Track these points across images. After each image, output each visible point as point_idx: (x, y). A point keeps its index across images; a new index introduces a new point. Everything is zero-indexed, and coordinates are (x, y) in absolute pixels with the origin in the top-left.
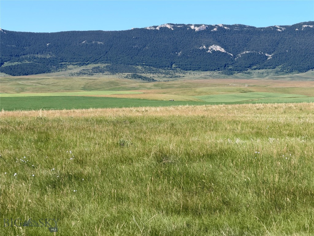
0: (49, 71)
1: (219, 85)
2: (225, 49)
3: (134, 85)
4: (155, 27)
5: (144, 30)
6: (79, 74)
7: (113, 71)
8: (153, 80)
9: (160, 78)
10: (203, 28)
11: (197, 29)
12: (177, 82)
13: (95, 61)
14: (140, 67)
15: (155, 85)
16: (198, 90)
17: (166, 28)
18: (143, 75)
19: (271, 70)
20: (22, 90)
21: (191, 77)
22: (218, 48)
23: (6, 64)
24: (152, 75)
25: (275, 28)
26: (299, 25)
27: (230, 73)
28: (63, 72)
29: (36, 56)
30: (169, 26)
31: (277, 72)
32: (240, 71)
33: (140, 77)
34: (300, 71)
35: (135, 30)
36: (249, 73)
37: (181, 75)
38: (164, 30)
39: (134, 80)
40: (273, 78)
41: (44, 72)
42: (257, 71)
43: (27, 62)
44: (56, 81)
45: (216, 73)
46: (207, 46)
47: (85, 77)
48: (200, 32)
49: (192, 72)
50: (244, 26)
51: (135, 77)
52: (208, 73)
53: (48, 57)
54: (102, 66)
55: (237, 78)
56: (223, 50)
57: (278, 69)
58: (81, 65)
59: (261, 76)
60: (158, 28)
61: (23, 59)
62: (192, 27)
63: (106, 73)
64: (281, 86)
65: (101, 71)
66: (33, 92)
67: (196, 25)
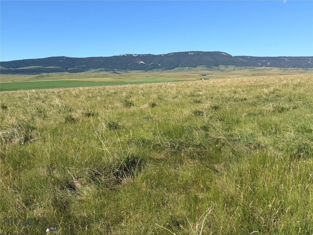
0: (84, 71)
1: (141, 75)
2: (145, 62)
3: (112, 75)
4: (121, 55)
5: (117, 56)
6: (94, 72)
7: (106, 71)
8: (120, 74)
9: (123, 73)
10: (137, 55)
11: (135, 56)
12: (127, 74)
13: (100, 67)
14: (116, 69)
15: (119, 75)
16: (132, 77)
17: (124, 55)
18: (117, 72)
19: (160, 69)
20: (71, 78)
21: (133, 72)
22: (142, 62)
23: (69, 69)
24: (120, 72)
25: (161, 55)
26: (169, 54)
27: (147, 71)
28: (89, 72)
29: (79, 66)
30: (125, 55)
31: (162, 70)
32: (150, 70)
33: (116, 73)
34: (170, 69)
35: (114, 56)
36: (153, 71)
37: (130, 72)
38: (123, 56)
39: (113, 74)
40: (161, 72)
41: (82, 72)
42: (156, 70)
43: (76, 68)
44: (84, 75)
45: (142, 71)
46: (139, 62)
47: (97, 73)
48: (136, 57)
49: (134, 71)
50: (151, 55)
51: (114, 73)
52: (139, 71)
53: (84, 66)
54: (103, 69)
55: (149, 72)
56: (144, 63)
57: (162, 69)
58: (95, 69)
59: (157, 71)
60: (122, 56)
61: (75, 67)
62: (133, 55)
63: (104, 71)
64: (162, 74)
65: (102, 71)
66: (75, 79)
67: (134, 55)
